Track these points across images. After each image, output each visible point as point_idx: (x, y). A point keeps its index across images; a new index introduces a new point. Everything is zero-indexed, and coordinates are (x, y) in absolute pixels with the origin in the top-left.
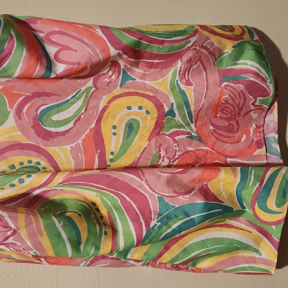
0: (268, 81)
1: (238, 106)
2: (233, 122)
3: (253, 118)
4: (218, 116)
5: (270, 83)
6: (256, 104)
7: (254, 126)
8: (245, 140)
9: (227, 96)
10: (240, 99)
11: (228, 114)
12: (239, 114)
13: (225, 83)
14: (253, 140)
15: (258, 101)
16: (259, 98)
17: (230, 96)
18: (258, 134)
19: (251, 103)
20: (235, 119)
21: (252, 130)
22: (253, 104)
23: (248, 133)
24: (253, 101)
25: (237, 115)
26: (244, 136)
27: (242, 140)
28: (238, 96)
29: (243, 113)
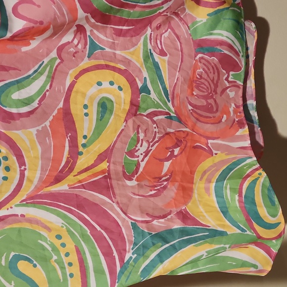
0: (241, 54)
1: (213, 81)
2: (211, 101)
3: (231, 97)
4: (195, 94)
5: (242, 56)
6: (230, 79)
7: (233, 105)
8: (225, 121)
9: (201, 70)
10: (214, 73)
11: (204, 92)
12: (215, 92)
13: (200, 55)
14: (235, 120)
15: (231, 77)
16: (231, 73)
17: (204, 69)
18: (239, 114)
19: (224, 78)
20: (212, 97)
21: (231, 110)
22: (227, 79)
23: (228, 113)
24: (226, 76)
25: (214, 93)
26: (225, 116)
27: (223, 120)
28: (212, 70)
29: (219, 90)
